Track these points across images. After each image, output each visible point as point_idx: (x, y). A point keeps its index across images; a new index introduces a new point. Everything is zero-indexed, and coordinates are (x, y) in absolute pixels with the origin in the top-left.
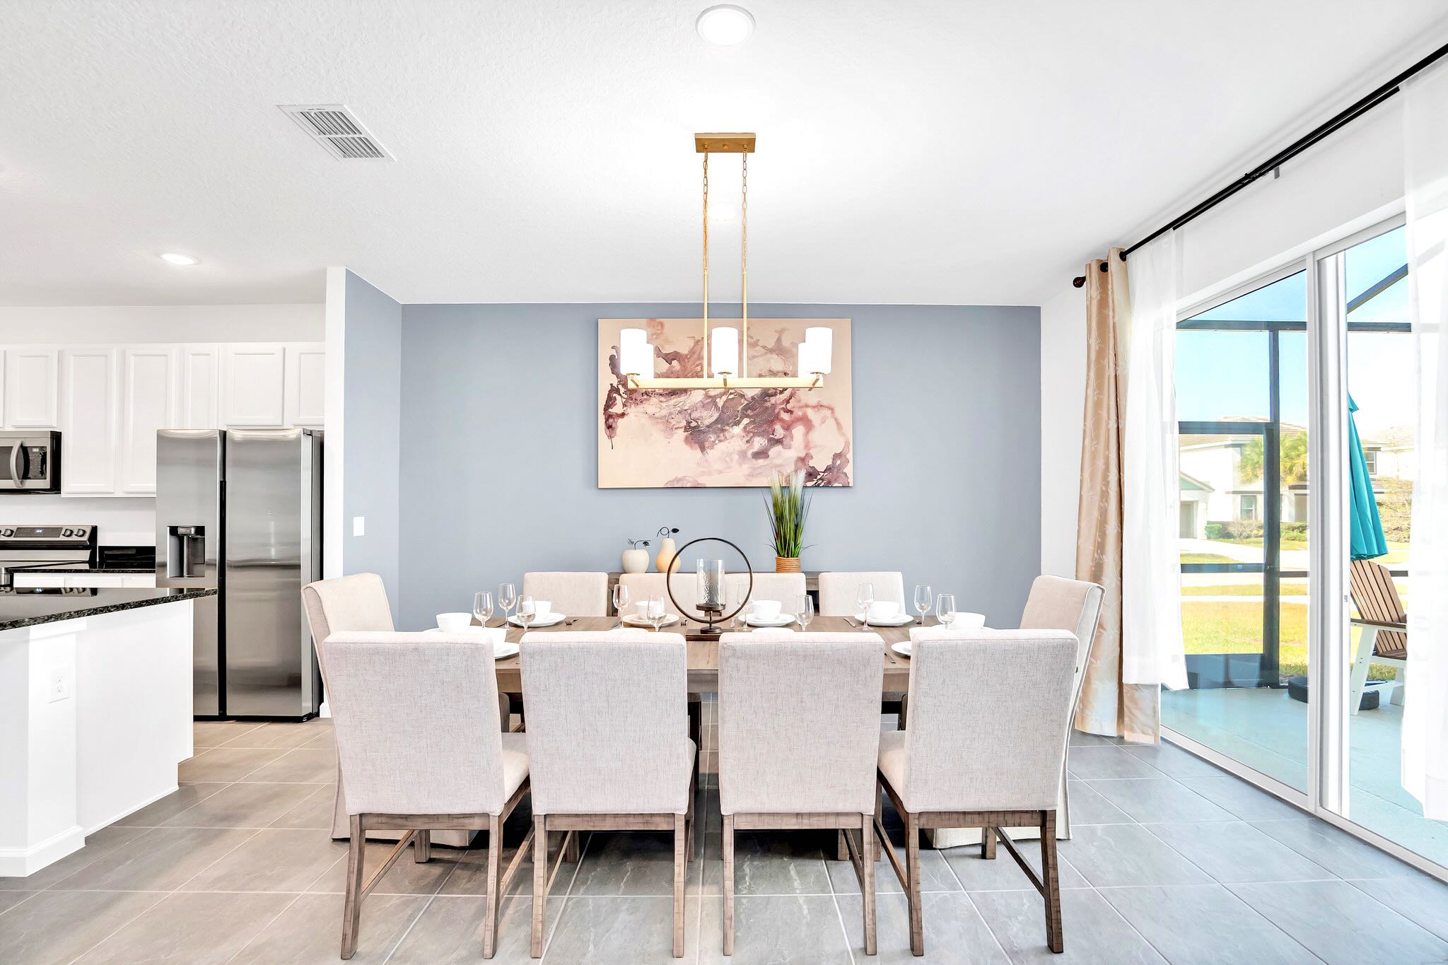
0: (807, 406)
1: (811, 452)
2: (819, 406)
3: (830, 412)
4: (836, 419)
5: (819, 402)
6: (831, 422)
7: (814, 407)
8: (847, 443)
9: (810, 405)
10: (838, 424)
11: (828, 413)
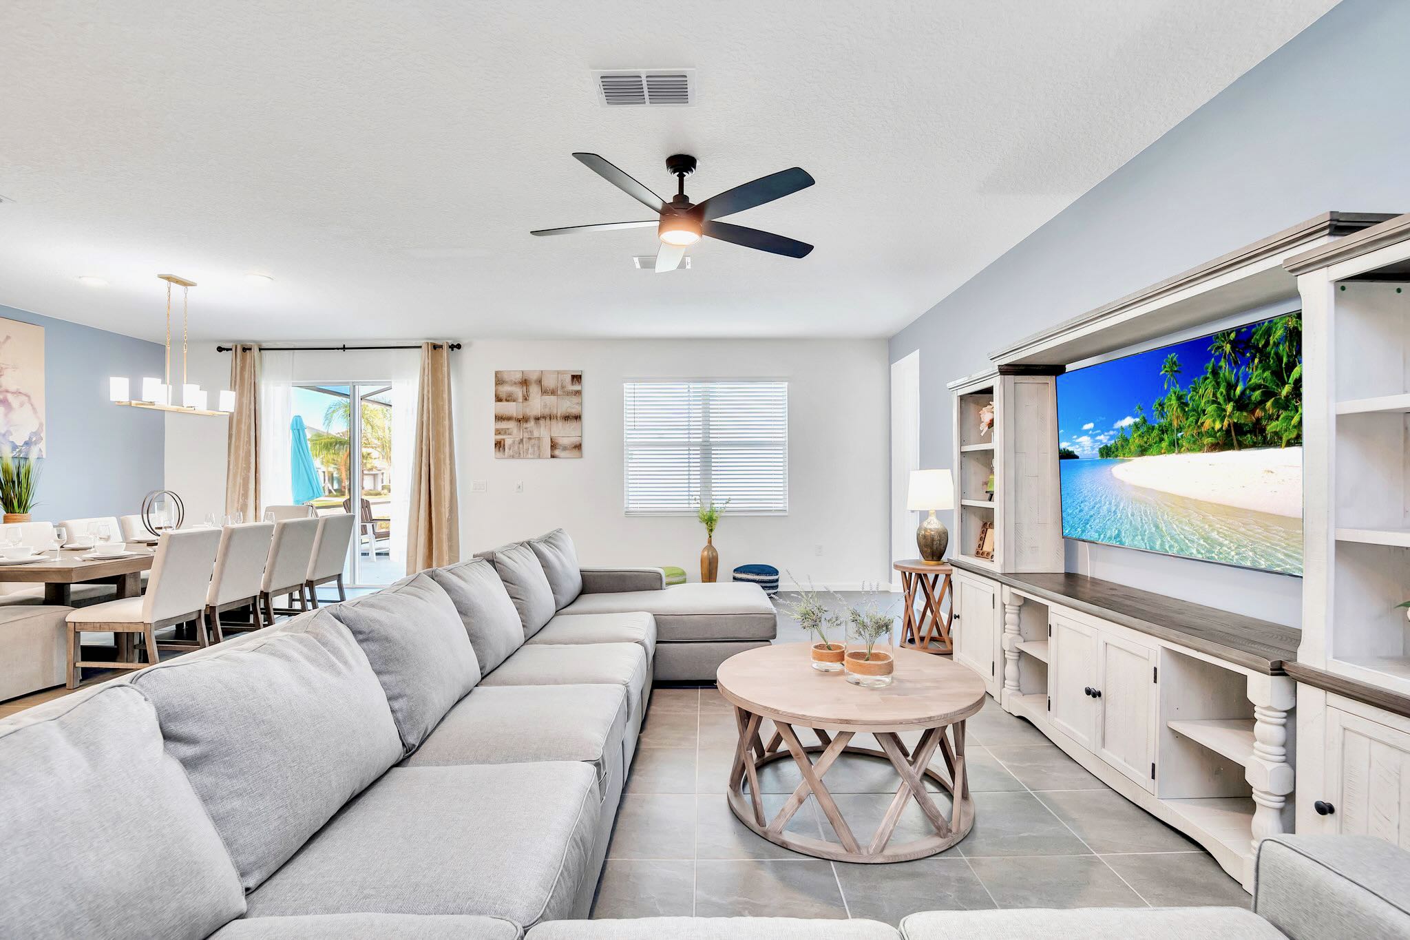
0: (7, 391)
1: (12, 429)
2: (18, 393)
3: (27, 398)
4: (32, 405)
5: (18, 389)
6: (27, 406)
7: (13, 393)
8: (41, 425)
9: (10, 390)
10: (34, 409)
11: (24, 398)
